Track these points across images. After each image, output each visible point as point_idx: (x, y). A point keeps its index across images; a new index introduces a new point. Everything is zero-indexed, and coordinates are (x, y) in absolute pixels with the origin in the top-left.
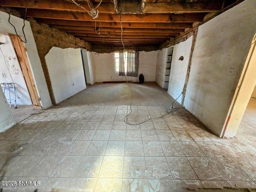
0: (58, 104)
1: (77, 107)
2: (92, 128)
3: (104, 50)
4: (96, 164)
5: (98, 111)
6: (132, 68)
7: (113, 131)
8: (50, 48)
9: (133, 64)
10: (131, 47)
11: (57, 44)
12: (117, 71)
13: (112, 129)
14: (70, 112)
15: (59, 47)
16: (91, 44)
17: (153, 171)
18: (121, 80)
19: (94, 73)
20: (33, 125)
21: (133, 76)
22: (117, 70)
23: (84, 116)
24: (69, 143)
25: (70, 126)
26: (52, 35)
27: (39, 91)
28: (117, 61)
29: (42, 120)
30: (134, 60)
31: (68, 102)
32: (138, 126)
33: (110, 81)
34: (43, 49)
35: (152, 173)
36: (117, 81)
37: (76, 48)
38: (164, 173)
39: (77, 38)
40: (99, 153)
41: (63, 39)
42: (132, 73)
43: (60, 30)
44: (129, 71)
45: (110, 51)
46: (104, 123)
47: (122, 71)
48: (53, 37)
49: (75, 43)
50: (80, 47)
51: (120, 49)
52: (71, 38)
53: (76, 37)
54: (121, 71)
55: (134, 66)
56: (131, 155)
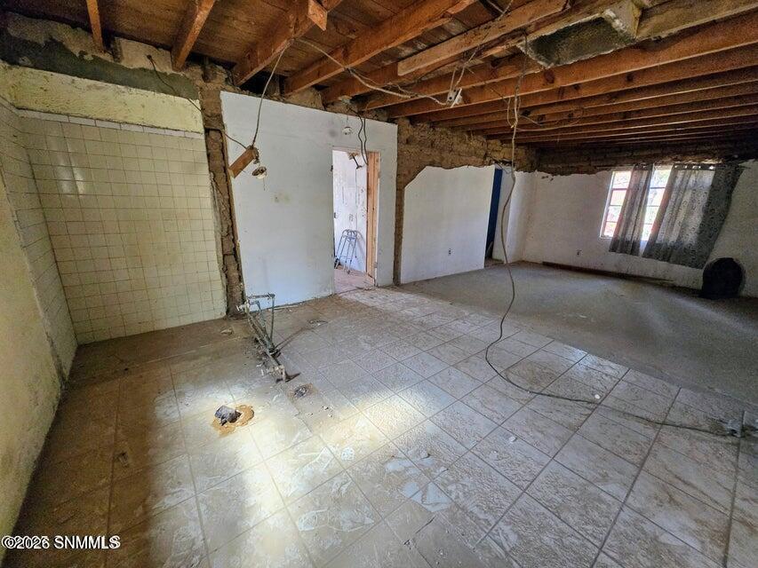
0: (402, 285)
1: (426, 300)
2: (420, 345)
3: (573, 165)
4: (375, 395)
5: (460, 322)
6: (684, 226)
7: (453, 370)
8: (420, 169)
9: (689, 213)
10: (703, 144)
11: (437, 159)
12: (606, 234)
13: (455, 366)
14: (409, 304)
15: (440, 165)
16: (537, 152)
17: (457, 481)
18: (616, 266)
19: (524, 234)
20: (349, 302)
21: (675, 262)
22: (609, 230)
23: (425, 319)
24: (368, 347)
25: (389, 324)
26: (432, 143)
27: (379, 249)
28: (617, 200)
29: (363, 302)
30: (702, 199)
31: (421, 287)
32: (527, 395)
33: (572, 263)
34: (406, 173)
35: (452, 483)
36: (599, 267)
37: (483, 164)
38: (477, 506)
39: (492, 141)
40: (394, 385)
41: (455, 147)
42: (673, 247)
43: (453, 129)
44: (661, 238)
45: (595, 167)
46: (450, 347)
47: (628, 237)
48: (433, 147)
49: (483, 153)
50: (496, 162)
51: (639, 158)
52: (476, 143)
53: (489, 137)
54: (624, 234)
55: (696, 220)
56: (443, 428)
